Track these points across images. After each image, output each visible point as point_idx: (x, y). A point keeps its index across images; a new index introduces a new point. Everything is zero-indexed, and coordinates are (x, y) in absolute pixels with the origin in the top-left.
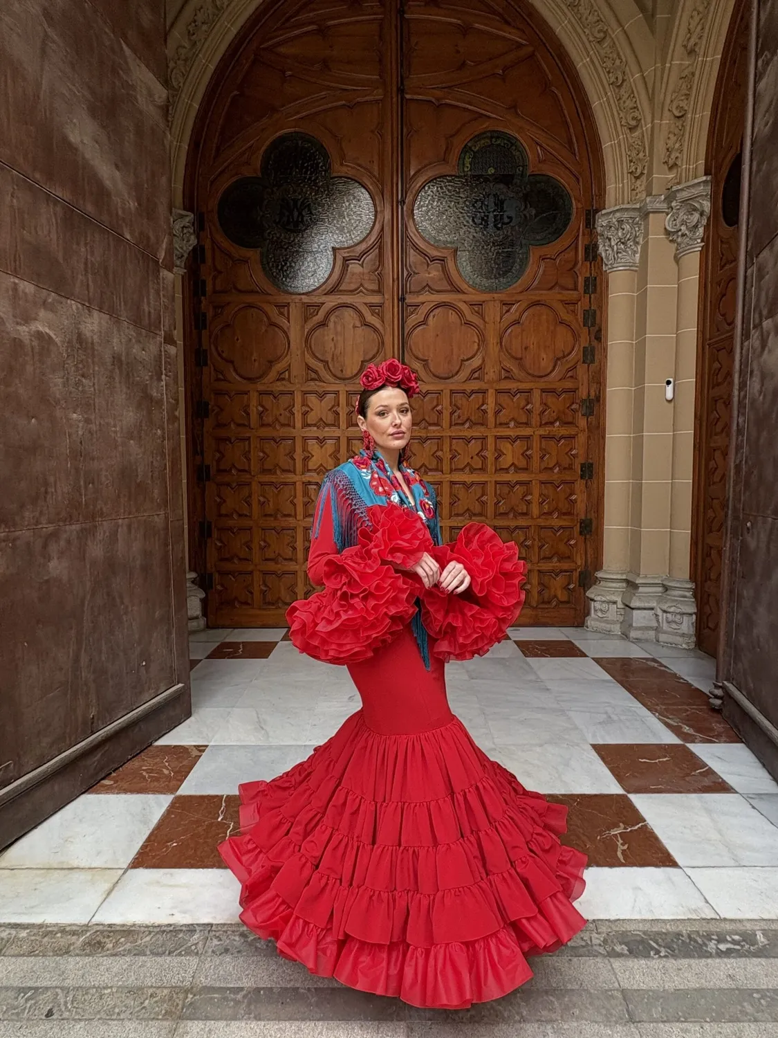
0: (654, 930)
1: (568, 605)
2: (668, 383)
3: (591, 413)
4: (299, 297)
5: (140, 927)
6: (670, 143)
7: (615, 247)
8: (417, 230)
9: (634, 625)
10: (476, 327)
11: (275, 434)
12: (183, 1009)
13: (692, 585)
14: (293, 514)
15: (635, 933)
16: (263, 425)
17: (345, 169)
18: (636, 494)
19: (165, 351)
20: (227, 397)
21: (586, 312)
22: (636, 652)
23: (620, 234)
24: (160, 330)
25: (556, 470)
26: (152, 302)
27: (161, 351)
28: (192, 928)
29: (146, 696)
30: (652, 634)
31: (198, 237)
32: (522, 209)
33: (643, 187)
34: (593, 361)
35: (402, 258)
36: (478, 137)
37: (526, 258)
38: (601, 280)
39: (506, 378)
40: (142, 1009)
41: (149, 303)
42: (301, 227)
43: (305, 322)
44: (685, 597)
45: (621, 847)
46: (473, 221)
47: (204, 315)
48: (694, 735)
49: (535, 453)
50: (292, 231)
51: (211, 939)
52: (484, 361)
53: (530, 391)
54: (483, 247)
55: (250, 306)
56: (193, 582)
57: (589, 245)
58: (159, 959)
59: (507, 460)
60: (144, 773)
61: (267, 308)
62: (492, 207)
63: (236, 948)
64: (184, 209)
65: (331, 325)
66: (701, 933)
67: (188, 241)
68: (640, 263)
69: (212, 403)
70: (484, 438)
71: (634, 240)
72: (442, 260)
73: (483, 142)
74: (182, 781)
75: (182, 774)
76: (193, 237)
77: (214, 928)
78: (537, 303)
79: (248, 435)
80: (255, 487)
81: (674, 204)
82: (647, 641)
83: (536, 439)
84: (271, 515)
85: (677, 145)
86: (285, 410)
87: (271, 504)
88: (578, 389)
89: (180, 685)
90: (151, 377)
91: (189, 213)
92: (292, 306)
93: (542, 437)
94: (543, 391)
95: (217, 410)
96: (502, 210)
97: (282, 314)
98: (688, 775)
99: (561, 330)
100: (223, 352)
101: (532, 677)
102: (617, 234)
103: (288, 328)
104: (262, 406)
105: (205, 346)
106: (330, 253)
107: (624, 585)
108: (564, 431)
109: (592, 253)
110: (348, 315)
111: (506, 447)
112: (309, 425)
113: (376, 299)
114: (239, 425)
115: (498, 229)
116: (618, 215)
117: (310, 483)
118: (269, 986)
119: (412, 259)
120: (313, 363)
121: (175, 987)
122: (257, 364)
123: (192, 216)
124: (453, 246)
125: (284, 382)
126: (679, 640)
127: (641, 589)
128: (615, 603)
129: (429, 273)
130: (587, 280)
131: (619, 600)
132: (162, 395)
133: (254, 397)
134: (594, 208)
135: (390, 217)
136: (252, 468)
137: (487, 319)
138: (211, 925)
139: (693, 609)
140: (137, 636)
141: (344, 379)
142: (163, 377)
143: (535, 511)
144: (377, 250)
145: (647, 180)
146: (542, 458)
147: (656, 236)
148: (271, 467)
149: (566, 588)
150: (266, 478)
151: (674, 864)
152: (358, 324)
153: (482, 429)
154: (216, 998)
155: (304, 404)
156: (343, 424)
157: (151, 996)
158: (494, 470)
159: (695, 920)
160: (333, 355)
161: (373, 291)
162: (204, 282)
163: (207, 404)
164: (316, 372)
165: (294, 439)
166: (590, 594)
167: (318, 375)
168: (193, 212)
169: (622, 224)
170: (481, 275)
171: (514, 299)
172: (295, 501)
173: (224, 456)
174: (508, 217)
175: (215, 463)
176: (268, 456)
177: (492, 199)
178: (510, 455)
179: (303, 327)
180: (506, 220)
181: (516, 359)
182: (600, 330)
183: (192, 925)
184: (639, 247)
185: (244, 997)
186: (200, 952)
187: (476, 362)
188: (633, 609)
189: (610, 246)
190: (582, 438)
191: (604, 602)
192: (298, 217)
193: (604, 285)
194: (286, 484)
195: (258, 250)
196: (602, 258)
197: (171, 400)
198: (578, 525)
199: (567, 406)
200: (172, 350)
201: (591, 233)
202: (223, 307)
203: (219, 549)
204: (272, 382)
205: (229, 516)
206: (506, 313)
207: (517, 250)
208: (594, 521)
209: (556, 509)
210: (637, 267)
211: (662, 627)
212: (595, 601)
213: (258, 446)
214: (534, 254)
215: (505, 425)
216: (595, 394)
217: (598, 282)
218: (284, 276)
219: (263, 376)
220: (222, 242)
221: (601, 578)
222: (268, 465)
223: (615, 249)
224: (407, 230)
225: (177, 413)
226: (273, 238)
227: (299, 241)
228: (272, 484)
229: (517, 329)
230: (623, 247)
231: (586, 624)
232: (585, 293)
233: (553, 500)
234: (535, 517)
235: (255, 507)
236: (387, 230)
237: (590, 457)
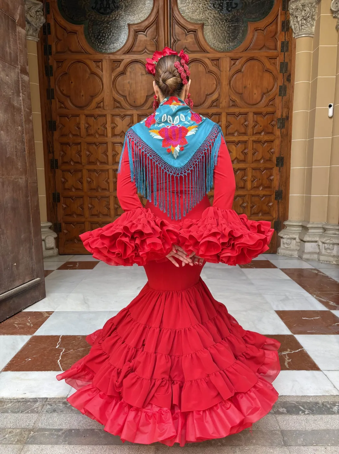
0: (302, 401)
2: (330, 106)
3: (283, 127)
4: (108, 55)
5: (6, 399)
8: (179, 12)
9: (305, 251)
10: (215, 74)
11: (95, 140)
12: (27, 439)
14: (107, 189)
15: (292, 402)
16: (89, 135)
18: (309, 175)
19: (22, 78)
20: (66, 118)
21: (282, 64)
22: (306, 266)
23: (303, 14)
24: (18, 65)
25: (262, 161)
26: (12, 47)
27: (18, 78)
28: (35, 400)
29: (17, 283)
30: (316, 256)
31: (46, 18)
34: (285, 94)
35: (170, 30)
37: (246, 30)
38: (292, 44)
39: (233, 105)
40: (4, 439)
41: (10, 47)
42: (108, 11)
43: (112, 72)
44: (335, 234)
45: (287, 360)
46: (214, 6)
47: (51, 67)
48: (335, 306)
49: (249, 151)
50: (103, 13)
51: (46, 405)
52: (219, 95)
53: (246, 114)
54: (219, 23)
55: (79, 61)
56: (50, 228)
57: (285, 21)
58: (16, 415)
60: (16, 325)
61: (89, 62)
63: (60, 409)
65: (128, 73)
66: (330, 402)
67: (40, 20)
68: (315, 32)
69: (58, 122)
71: (312, 17)
72: (195, 31)
74: (37, 329)
75: (38, 325)
76: (43, 18)
77: (48, 400)
78: (252, 59)
79: (80, 141)
80: (85, 172)
82: (312, 260)
83: (250, 142)
86: (101, 126)
87: (94, 182)
88: (275, 112)
90: (13, 94)
91: (40, 2)
92: (104, 62)
93: (254, 141)
94: (255, 113)
95: (61, 126)
97: (98, 66)
98: (330, 325)
99: (267, 75)
100: (63, 90)
101: (244, 278)
102: (301, 13)
103: (102, 76)
104: (88, 124)
105: (52, 86)
106: (126, 27)
107: (301, 229)
108: (266, 138)
109: (286, 27)
110: (138, 66)
111: (233, 148)
112: (116, 135)
114: (74, 135)
115: (229, 11)
116: (302, 1)
118: (78, 428)
119: (176, 31)
120: (117, 97)
121: (24, 428)
122: (84, 98)
123: (42, 4)
124: (201, 22)
125: (100, 109)
126: (331, 259)
127: (310, 231)
128: (295, 239)
130: (283, 43)
131: (297, 237)
132: (20, 105)
133: (83, 117)
135: (163, 4)
136: (83, 161)
137: (221, 69)
138: (47, 398)
140: (10, 248)
141: (136, 107)
142: (21, 94)
143: (249, 185)
144: (155, 25)
146: (253, 154)
147: (325, 14)
148: (94, 160)
150: (91, 167)
151: (317, 369)
152: (144, 73)
154: (46, 434)
155: (113, 122)
157: (9, 433)
159: (327, 396)
160: (129, 92)
162: (50, 47)
163: (55, 123)
164: (119, 102)
165: (106, 143)
166: (281, 234)
167: (121, 104)
169: (304, 7)
170: (219, 41)
171: (237, 56)
172: (108, 181)
173: (66, 154)
174: (235, 4)
175: (60, 158)
176: (92, 154)
178: (235, 152)
179: (111, 76)
180: (234, 6)
181: (239, 94)
182: (290, 75)
183: (35, 398)
184: (315, 22)
185: (63, 433)
186: (39, 412)
187: (215, 96)
188: (305, 242)
189: (298, 22)
190: (277, 142)
191: (288, 238)
192: (107, 5)
193: (293, 46)
194: (102, 171)
195: (83, 26)
196: (292, 29)
197: (26, 109)
198: (274, 194)
199: (269, 122)
200: (26, 78)
201: (286, 14)
202: (63, 62)
203: (64, 209)
204: (93, 109)
205: (69, 189)
206: (233, 65)
207: (241, 25)
208: (284, 191)
209: (261, 185)
210: (313, 35)
211: (322, 252)
212: (284, 238)
213: (86, 148)
214: (251, 27)
215: (232, 134)
216: (286, 115)
217: (290, 44)
218: (98, 42)
219: (87, 105)
220: (61, 21)
221: (287, 225)
222: (92, 159)
223: (300, 23)
224: (173, 12)
225: (31, 118)
226: (91, 18)
227: (107, 20)
228: (95, 170)
229: (239, 75)
230: (305, 22)
231: (278, 252)
232: (282, 51)
233: (259, 179)
234: (249, 189)
235: (85, 185)
236: (161, 12)
237: (282, 153)
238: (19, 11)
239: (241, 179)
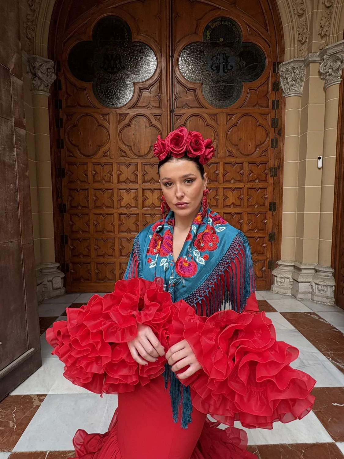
1: (262, 279)
2: (319, 158)
3: (275, 175)
4: (115, 110)
6: (322, 22)
7: (290, 82)
8: (180, 72)
9: (299, 291)
10: (213, 127)
11: (102, 187)
13: (332, 270)
14: (113, 231)
16: (96, 182)
17: (140, 37)
18: (301, 220)
19: (16, 132)
20: (75, 166)
21: (273, 120)
22: (302, 308)
23: (293, 76)
24: (11, 117)
25: (256, 206)
27: (12, 131)
30: (309, 296)
31: (57, 75)
32: (238, 62)
33: (306, 49)
34: (276, 147)
35: (172, 88)
36: (214, 21)
37: (241, 89)
38: (282, 102)
39: (229, 156)
42: (115, 70)
43: (118, 124)
44: (328, 276)
46: (211, 68)
47: (61, 120)
49: (245, 196)
50: (111, 73)
52: (217, 146)
53: (242, 163)
54: (217, 83)
55: (87, 115)
56: (58, 268)
57: (275, 83)
59: (230, 201)
61: (97, 116)
62: (222, 60)
64: (49, 58)
65: (133, 126)
67: (51, 77)
68: (303, 92)
70: (217, 189)
71: (301, 79)
72: (194, 90)
73: (217, 23)
74: (20, 435)
75: (22, 427)
76: (53, 75)
78: (246, 115)
79: (87, 187)
80: (92, 216)
81: (325, 57)
82: (306, 299)
83: (246, 189)
84: (101, 232)
85: (327, 24)
86: (108, 173)
87: (101, 225)
88: (268, 162)
89: (32, 349)
90: (4, 149)
91: (52, 61)
92: (111, 115)
93: (249, 188)
94: (250, 163)
95: (69, 173)
96: (227, 62)
97: (105, 119)
99: (260, 129)
100: (72, 141)
102: (291, 75)
103: (109, 128)
104: (95, 171)
105: (62, 137)
106: (132, 85)
107: (293, 268)
108: (261, 185)
109: (277, 87)
110: (142, 119)
111: (230, 194)
112: (122, 182)
113: (157, 111)
114: (82, 182)
115: (225, 73)
116: (292, 64)
117: (122, 214)
119: (178, 89)
120: (123, 147)
122: (91, 147)
123: (53, 62)
124: (200, 82)
125: (107, 158)
126: (325, 300)
127: (303, 271)
128: (288, 278)
129: (187, 97)
130: (274, 102)
131: (290, 277)
132: (14, 161)
133: (90, 165)
134: (278, 61)
135: (165, 65)
136: (90, 206)
137: (219, 123)
139: (333, 283)
141: (140, 156)
142: (15, 149)
143: (245, 228)
144: (158, 84)
145: (309, 43)
146: (248, 200)
147: (314, 76)
148: (100, 205)
149: (261, 270)
150: (98, 211)
152: (148, 125)
153: (216, 184)
155: (118, 170)
156: (140, 181)
158: (222, 206)
160: (134, 142)
161: (156, 107)
162: (61, 101)
163: (64, 170)
164: (124, 152)
165: (112, 189)
166: (274, 272)
167: (126, 154)
168: (53, 59)
169: (294, 70)
170: (216, 98)
171: (233, 112)
172: (114, 223)
173: (74, 199)
174: (231, 66)
175: (69, 203)
176: (98, 199)
177: (222, 55)
178: (232, 198)
179: (117, 128)
180: (230, 68)
181: (235, 145)
182: (280, 130)
184: (303, 83)
188: (299, 282)
189: (287, 83)
190: (270, 189)
191: (282, 278)
192: (114, 65)
193: (283, 105)
194: (107, 214)
195: (92, 83)
196: (282, 89)
197: (21, 165)
198: (268, 236)
199: (262, 171)
200: (22, 132)
201: (276, 75)
202: (72, 115)
203: (72, 250)
204: (100, 158)
205: (77, 232)
206: (229, 120)
207: (236, 85)
208: (276, 233)
209: (256, 227)
210: (302, 94)
211: (315, 292)
212: (277, 277)
213: (93, 193)
214: (245, 87)
215: (229, 181)
216: (278, 164)
217: (280, 103)
218: (106, 98)
219: (95, 154)
220: (71, 78)
221: (280, 264)
222: (98, 204)
223: (290, 84)
224: (175, 72)
225: (27, 174)
226: (100, 76)
227: (114, 78)
228: (101, 214)
229: (235, 129)
230: (294, 83)
231: (271, 289)
232: (273, 109)
233: (254, 223)
234: (245, 232)
235: (92, 227)
236: (164, 72)
237: (275, 199)
238: (14, 60)
239: (238, 222)
